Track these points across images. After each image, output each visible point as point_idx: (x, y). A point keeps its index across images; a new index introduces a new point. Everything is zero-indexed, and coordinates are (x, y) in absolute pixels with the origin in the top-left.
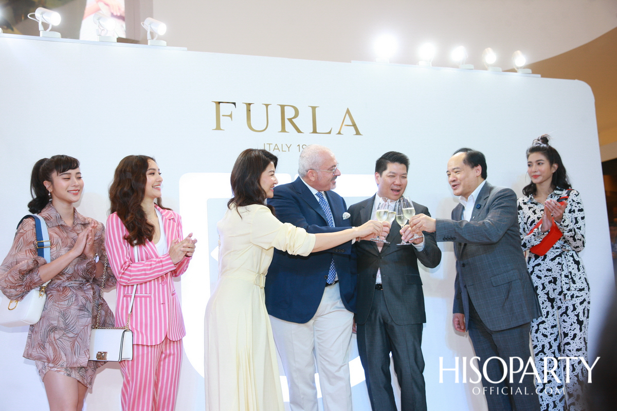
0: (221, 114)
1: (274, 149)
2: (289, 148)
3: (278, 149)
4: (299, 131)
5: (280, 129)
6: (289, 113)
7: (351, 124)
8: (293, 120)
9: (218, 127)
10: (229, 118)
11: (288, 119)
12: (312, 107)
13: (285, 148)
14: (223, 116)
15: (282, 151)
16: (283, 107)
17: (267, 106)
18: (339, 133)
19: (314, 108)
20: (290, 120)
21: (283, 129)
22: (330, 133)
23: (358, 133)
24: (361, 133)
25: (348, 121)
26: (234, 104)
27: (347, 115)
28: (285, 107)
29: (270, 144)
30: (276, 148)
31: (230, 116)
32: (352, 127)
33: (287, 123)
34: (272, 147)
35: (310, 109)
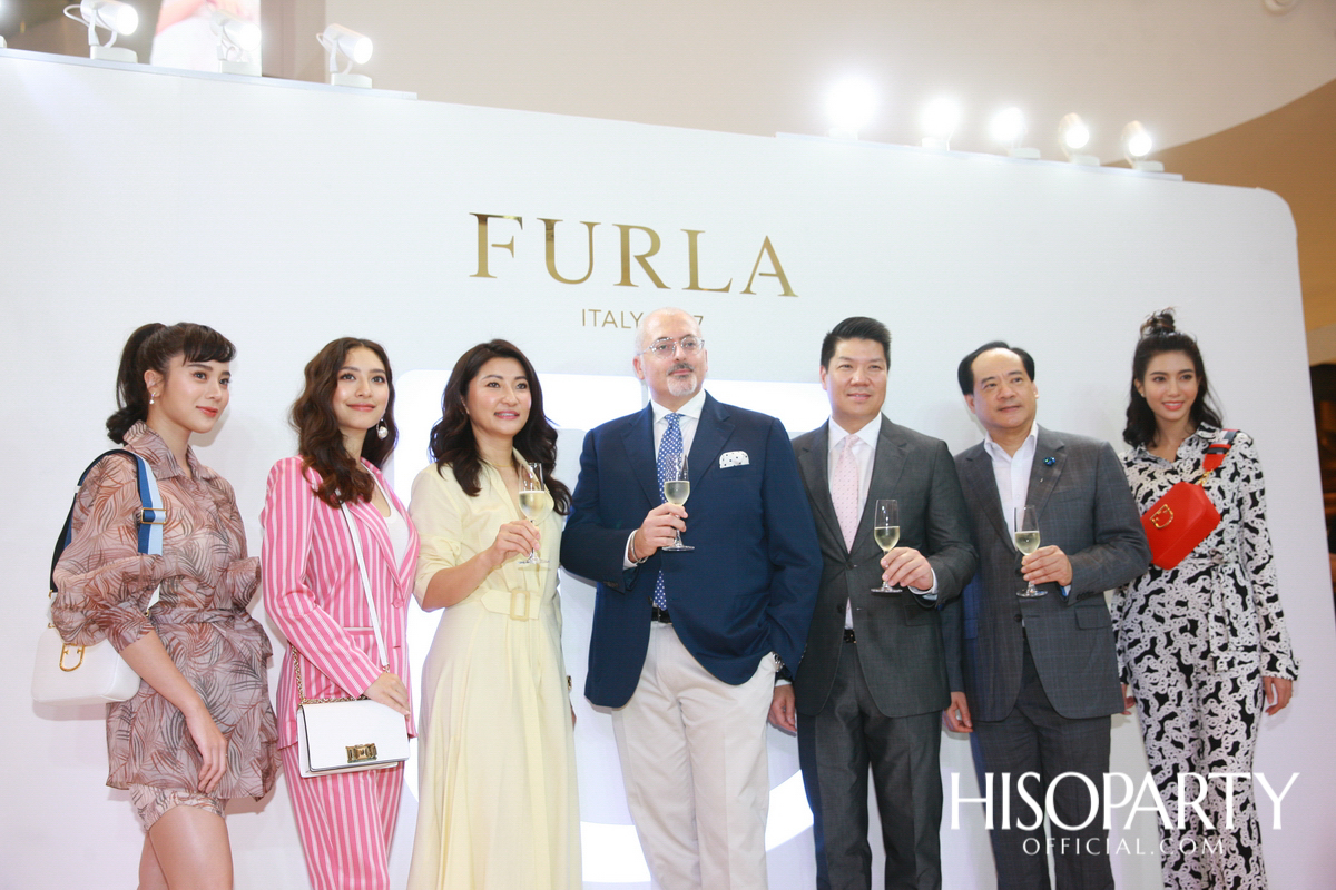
0: (491, 240)
1: (606, 322)
2: (637, 320)
3: (614, 322)
4: (660, 284)
5: (618, 279)
6: (639, 244)
7: (774, 272)
8: (647, 259)
9: (483, 271)
10: (508, 251)
11: (636, 257)
12: (688, 232)
13: (629, 321)
14: (494, 245)
15: (623, 327)
16: (625, 230)
17: (591, 226)
18: (748, 291)
19: (693, 235)
20: (641, 259)
21: (626, 280)
22: (726, 289)
23: (788, 291)
24: (795, 292)
25: (767, 265)
26: (519, 220)
27: (765, 250)
28: (631, 231)
29: (595, 311)
30: (610, 319)
31: (510, 246)
32: (777, 279)
33: (634, 265)
34: (601, 317)
35: (686, 237)
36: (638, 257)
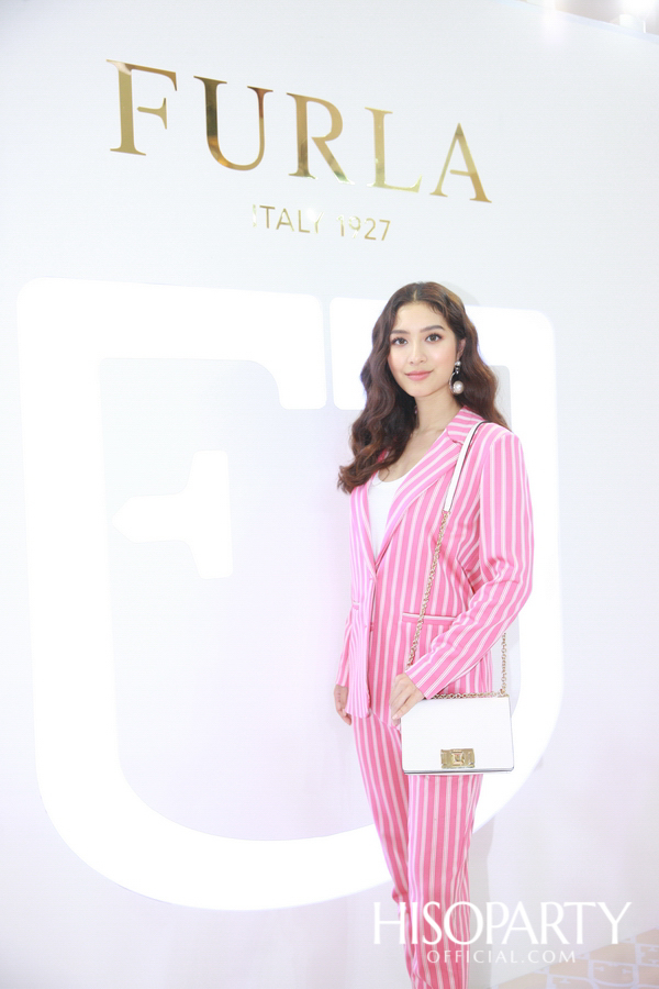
0: (136, 104)
1: (280, 223)
2: (317, 223)
3: (290, 224)
4: (339, 174)
5: (295, 167)
6: (319, 123)
7: (465, 170)
8: (327, 143)
9: (128, 145)
10: (158, 119)
11: (315, 140)
12: (374, 111)
13: (308, 223)
14: (141, 109)
15: (301, 231)
16: (301, 102)
17: (260, 93)
18: (438, 193)
19: (379, 116)
20: (321, 144)
21: (303, 171)
22: (416, 189)
23: (480, 196)
24: (488, 197)
25: (458, 162)
26: (172, 76)
27: (457, 142)
28: (309, 104)
29: (268, 208)
30: (285, 220)
31: (162, 113)
32: (468, 180)
33: (313, 150)
34: (275, 216)
35: (370, 117)
36: (316, 140)
